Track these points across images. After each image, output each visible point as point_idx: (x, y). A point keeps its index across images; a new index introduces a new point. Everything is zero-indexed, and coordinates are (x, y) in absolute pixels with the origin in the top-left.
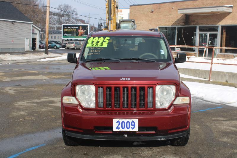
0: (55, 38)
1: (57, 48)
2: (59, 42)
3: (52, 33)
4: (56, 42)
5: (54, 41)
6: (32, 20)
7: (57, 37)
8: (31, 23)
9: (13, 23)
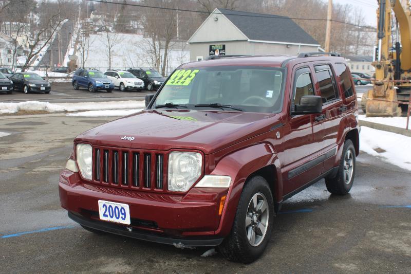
0: (357, 68)
1: (362, 84)
2: (366, 75)
3: (363, 61)
4: (361, 75)
5: (358, 74)
6: (319, 43)
7: (360, 67)
8: (317, 47)
9: (289, 46)
